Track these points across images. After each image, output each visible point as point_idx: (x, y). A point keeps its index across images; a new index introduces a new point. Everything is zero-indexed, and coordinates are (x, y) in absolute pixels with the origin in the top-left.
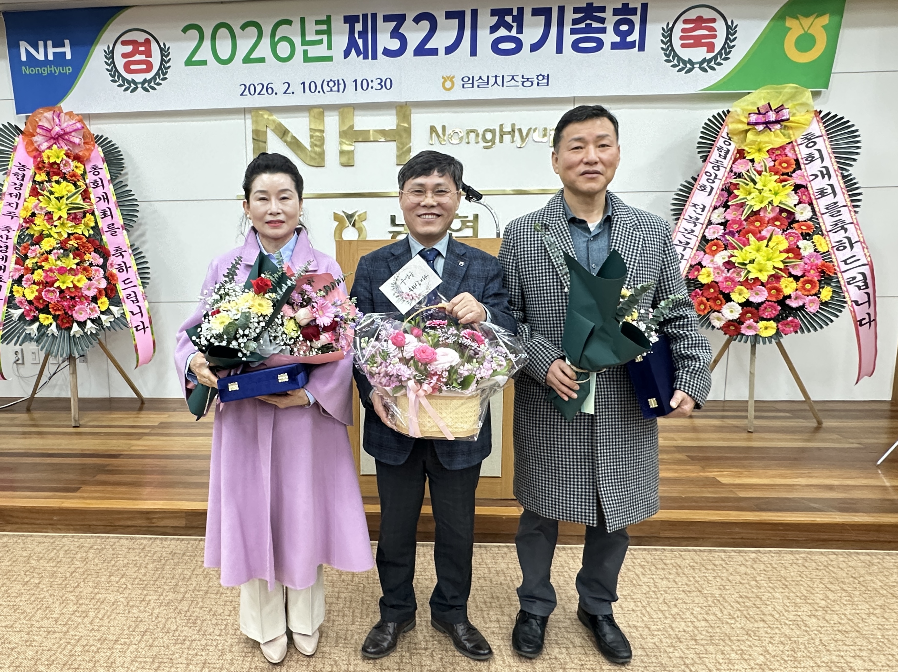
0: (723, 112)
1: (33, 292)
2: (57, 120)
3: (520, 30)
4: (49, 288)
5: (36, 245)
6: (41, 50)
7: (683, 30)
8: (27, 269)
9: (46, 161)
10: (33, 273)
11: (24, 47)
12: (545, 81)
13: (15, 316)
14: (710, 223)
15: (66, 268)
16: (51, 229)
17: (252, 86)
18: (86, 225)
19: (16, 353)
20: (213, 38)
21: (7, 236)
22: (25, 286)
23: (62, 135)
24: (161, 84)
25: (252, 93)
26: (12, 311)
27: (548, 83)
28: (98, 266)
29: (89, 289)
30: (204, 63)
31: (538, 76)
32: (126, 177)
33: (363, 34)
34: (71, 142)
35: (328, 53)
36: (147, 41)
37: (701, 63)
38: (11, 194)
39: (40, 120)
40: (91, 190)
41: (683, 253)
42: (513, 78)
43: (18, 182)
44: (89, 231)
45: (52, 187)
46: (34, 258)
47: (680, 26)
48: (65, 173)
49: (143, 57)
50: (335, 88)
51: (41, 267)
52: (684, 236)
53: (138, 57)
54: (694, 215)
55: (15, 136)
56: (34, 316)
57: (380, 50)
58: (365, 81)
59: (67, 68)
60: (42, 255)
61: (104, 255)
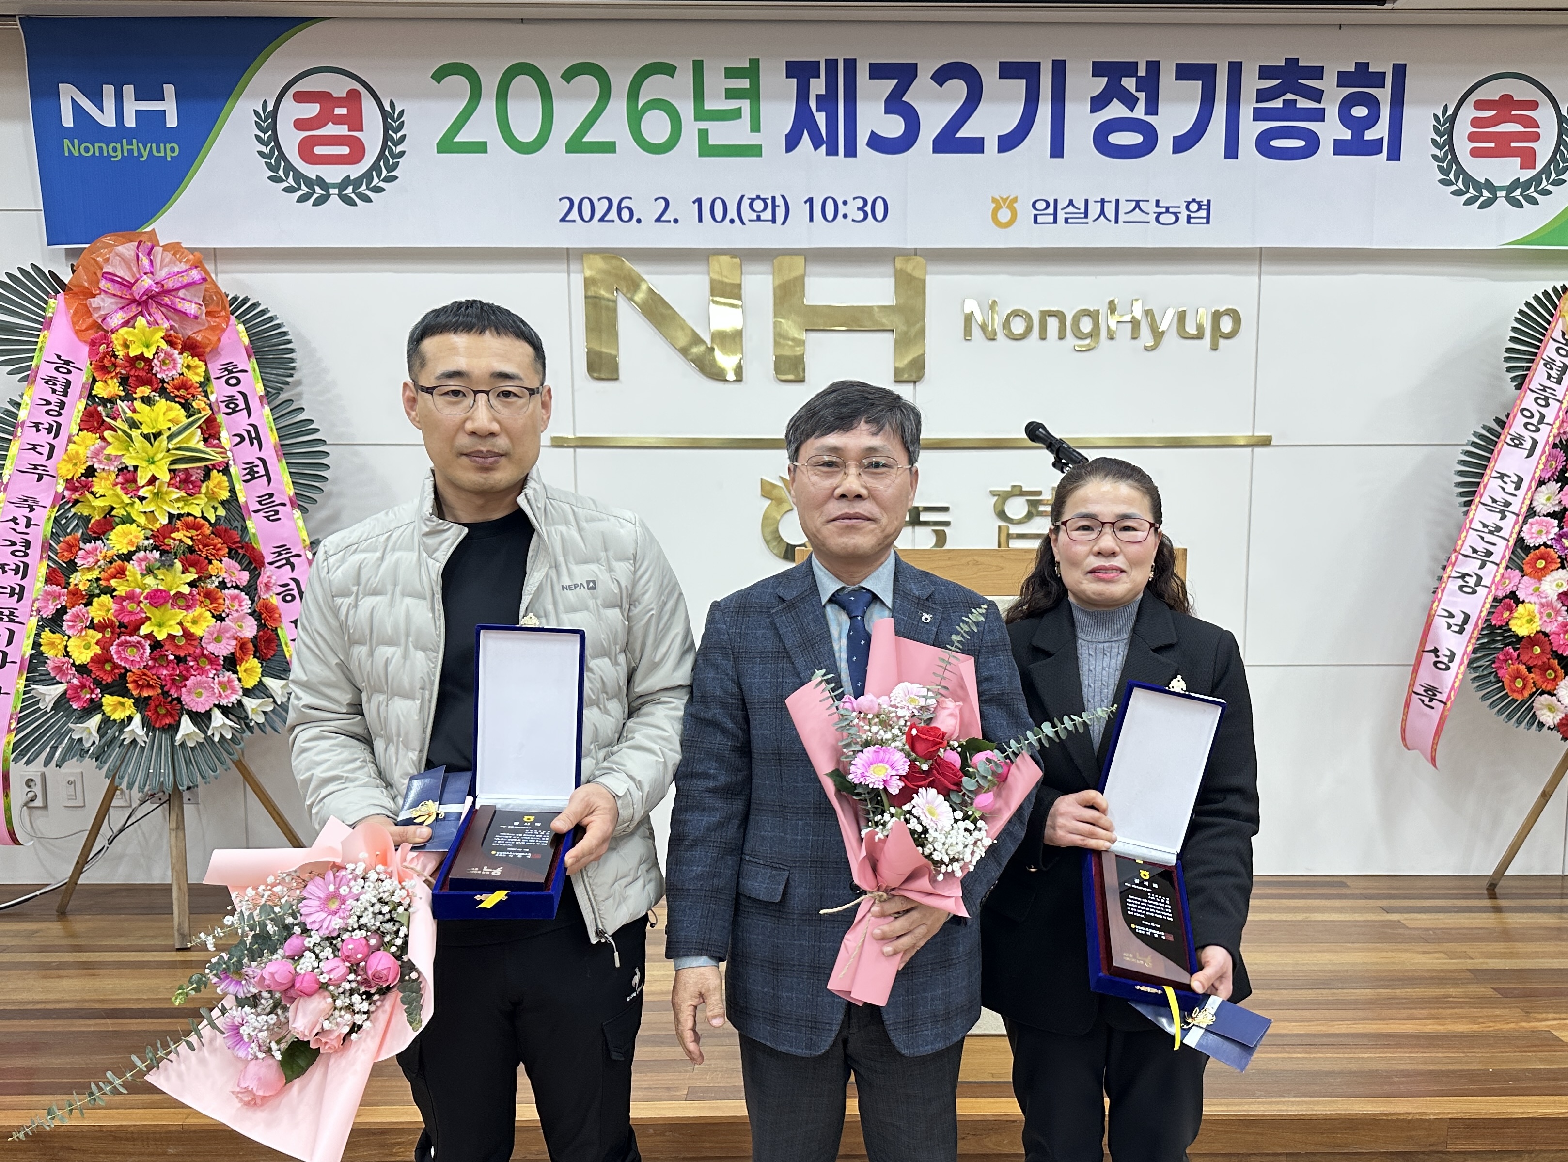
0: (1555, 289)
1: (87, 647)
2: (145, 262)
3: (1152, 108)
4: (128, 638)
5: (96, 539)
6: (109, 104)
7: (1475, 122)
8: (75, 594)
9: (120, 353)
10: (89, 604)
11: (68, 94)
12: (1203, 213)
13: (47, 699)
14: (1531, 512)
15: (167, 592)
16: (132, 504)
17: (586, 203)
18: (211, 496)
19: (29, 783)
20: (502, 95)
21: (29, 520)
22: (69, 632)
23: (158, 294)
24: (382, 190)
25: (587, 217)
26: (41, 688)
27: (1208, 218)
28: (237, 587)
29: (217, 640)
30: (481, 148)
31: (1189, 203)
32: (298, 389)
33: (827, 102)
34: (176, 311)
35: (753, 139)
36: (353, 97)
37: (1511, 188)
38: (37, 426)
39: (107, 260)
40: (220, 418)
41: (1480, 572)
42: (1138, 206)
43: (53, 398)
44: (215, 509)
45: (134, 411)
46: (89, 569)
47: (1468, 113)
48: (163, 381)
49: (343, 130)
50: (767, 215)
51: (110, 591)
52: (1482, 538)
53: (331, 130)
54: (1500, 496)
55: (47, 294)
56: (92, 700)
57: (862, 138)
58: (830, 203)
59: (168, 146)
60: (111, 562)
61: (250, 563)
